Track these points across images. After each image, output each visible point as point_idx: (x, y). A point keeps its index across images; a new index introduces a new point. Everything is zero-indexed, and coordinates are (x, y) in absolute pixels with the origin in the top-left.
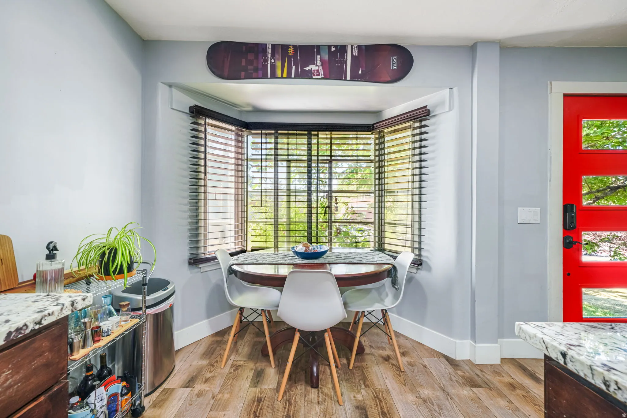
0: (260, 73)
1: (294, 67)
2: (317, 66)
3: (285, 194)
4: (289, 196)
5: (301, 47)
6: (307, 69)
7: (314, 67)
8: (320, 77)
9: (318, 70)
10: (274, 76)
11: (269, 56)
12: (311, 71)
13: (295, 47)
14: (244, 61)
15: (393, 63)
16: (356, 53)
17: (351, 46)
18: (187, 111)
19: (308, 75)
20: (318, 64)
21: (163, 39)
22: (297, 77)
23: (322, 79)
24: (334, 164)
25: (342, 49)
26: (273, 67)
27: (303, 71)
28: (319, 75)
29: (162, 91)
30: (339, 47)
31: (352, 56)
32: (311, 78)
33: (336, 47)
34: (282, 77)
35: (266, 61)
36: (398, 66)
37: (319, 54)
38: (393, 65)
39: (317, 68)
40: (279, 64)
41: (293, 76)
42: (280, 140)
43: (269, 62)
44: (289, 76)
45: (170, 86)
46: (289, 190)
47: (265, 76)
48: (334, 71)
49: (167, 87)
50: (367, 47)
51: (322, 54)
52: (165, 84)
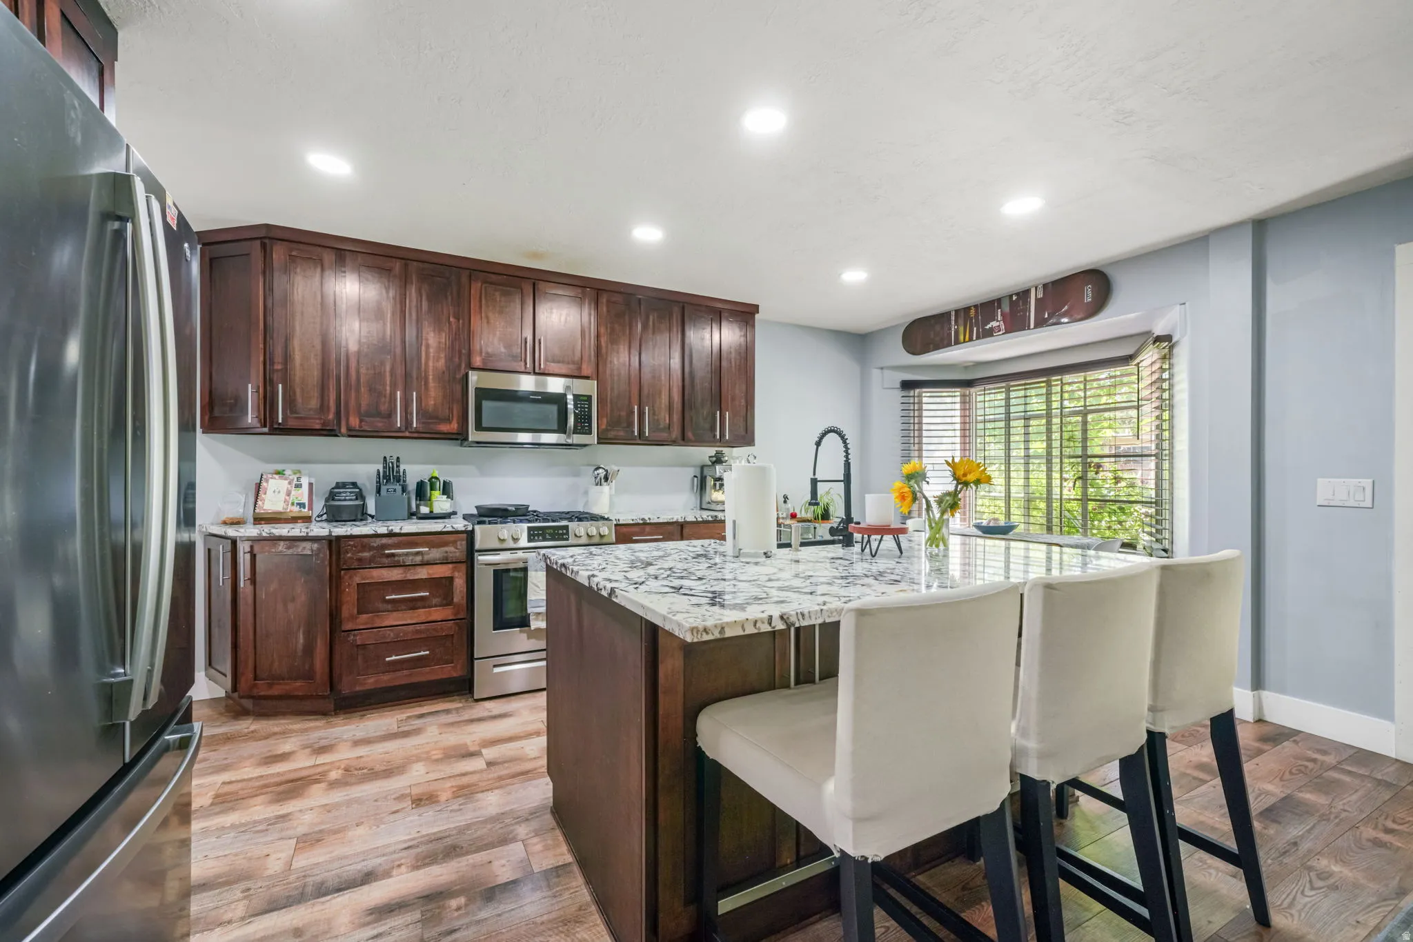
0: (945, 342)
1: (975, 329)
2: (998, 321)
3: (1022, 461)
4: (1027, 464)
5: (982, 304)
6: (987, 327)
7: (994, 324)
8: (1001, 333)
9: (999, 326)
10: (957, 342)
11: (953, 323)
12: (992, 329)
13: (976, 306)
14: (932, 333)
15: (1087, 294)
16: (1040, 295)
17: (1034, 288)
18: (898, 386)
19: (990, 333)
20: (999, 319)
21: (870, 331)
22: (978, 338)
23: (1003, 334)
24: (1090, 417)
25: (1024, 294)
26: (957, 332)
27: (984, 330)
28: (999, 331)
29: (876, 373)
30: (1021, 294)
31: (1037, 299)
32: (993, 336)
33: (1017, 294)
34: (964, 342)
35: (950, 329)
36: (1093, 297)
37: (1000, 308)
38: (1087, 297)
39: (998, 324)
40: (961, 329)
41: (974, 338)
42: (1013, 394)
43: (953, 329)
44: (971, 339)
45: (882, 368)
46: (1027, 456)
47: (949, 345)
48: (1016, 323)
49: (879, 371)
50: (1055, 283)
51: (1003, 306)
52: (877, 368)
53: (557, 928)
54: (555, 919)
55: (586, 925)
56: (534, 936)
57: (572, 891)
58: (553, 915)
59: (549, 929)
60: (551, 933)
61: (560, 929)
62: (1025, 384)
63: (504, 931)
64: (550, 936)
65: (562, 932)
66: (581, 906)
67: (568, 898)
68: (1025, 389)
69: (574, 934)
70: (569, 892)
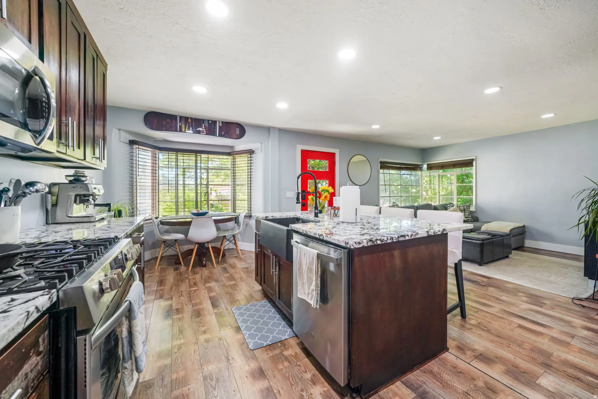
0: (173, 129)
1: (191, 128)
4: (184, 187)
5: (194, 119)
6: (198, 129)
7: (201, 129)
8: (204, 134)
10: (180, 131)
11: (178, 121)
13: (192, 119)
14: (164, 122)
16: (221, 125)
17: (218, 121)
18: (128, 142)
19: (199, 132)
20: (203, 128)
21: (118, 106)
22: (193, 133)
24: (209, 171)
25: (214, 122)
26: (181, 127)
27: (196, 130)
29: (115, 132)
31: (219, 126)
32: (201, 134)
33: (211, 121)
34: (185, 132)
35: (177, 123)
36: (239, 133)
37: (204, 124)
38: (237, 132)
39: (203, 130)
40: (183, 126)
41: (191, 132)
42: (179, 157)
43: (178, 124)
44: (189, 132)
45: (119, 130)
46: (184, 184)
47: (176, 130)
48: (211, 132)
49: (117, 130)
50: (226, 123)
51: (205, 123)
52: (117, 129)
53: (440, 378)
54: (436, 380)
55: (431, 369)
56: (449, 385)
57: (418, 377)
58: (435, 381)
59: (442, 380)
60: (443, 379)
61: (439, 377)
62: (189, 155)
63: (456, 397)
64: (445, 379)
65: (440, 376)
66: (423, 373)
67: (422, 378)
68: (189, 157)
69: (438, 372)
70: (419, 378)
